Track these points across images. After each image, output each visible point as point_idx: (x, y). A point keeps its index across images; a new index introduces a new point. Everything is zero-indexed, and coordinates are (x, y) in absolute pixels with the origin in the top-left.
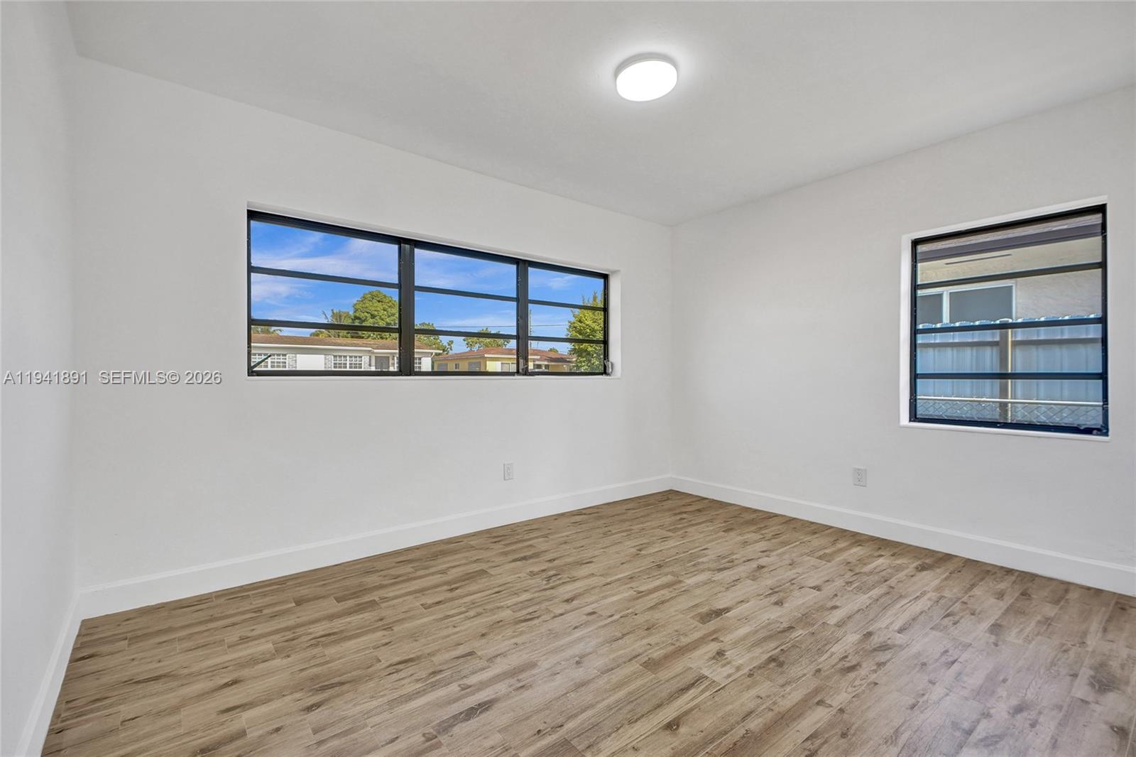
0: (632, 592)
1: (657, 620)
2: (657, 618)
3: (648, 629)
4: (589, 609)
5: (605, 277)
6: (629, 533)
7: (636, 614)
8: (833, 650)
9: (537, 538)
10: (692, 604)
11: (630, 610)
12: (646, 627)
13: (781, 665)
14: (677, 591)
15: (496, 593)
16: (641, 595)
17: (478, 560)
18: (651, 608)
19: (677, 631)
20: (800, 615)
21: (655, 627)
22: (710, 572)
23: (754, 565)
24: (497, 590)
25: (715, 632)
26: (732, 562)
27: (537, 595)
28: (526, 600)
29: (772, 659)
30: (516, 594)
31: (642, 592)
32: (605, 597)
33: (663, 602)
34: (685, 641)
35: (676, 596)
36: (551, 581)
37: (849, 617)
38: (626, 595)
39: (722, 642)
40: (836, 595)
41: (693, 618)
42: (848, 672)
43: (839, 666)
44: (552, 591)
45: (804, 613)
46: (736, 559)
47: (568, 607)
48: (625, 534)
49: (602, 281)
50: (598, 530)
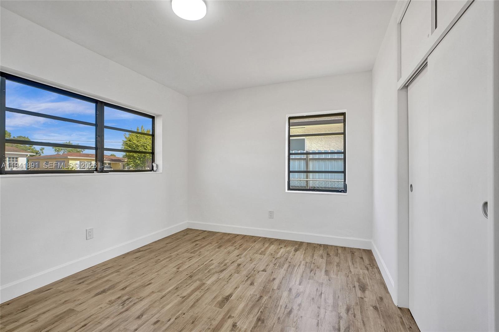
0: (179, 299)
1: (197, 314)
2: (196, 312)
3: (193, 322)
4: (154, 320)
5: (153, 118)
6: (170, 258)
7: (184, 314)
8: (280, 304)
9: (112, 273)
10: (213, 297)
11: (180, 312)
12: (191, 321)
13: (263, 322)
14: (204, 290)
15: (83, 326)
16: (185, 298)
17: (65, 301)
18: (192, 306)
19: (209, 318)
20: (262, 288)
21: (197, 320)
22: (217, 274)
23: (235, 264)
24: (83, 324)
25: (228, 311)
26: (226, 265)
27: (115, 319)
28: (108, 326)
29: (259, 320)
30: (99, 323)
31: (185, 296)
32: (163, 308)
33: (198, 300)
34: (215, 323)
35: (204, 294)
36: (125, 305)
37: (281, 283)
38: (176, 301)
39: (234, 317)
40: (272, 272)
41: (215, 306)
42: (290, 315)
43: (286, 312)
44: (127, 313)
45: (263, 286)
46: (227, 263)
47: (140, 322)
48: (168, 260)
49: (151, 119)
50: (152, 260)
